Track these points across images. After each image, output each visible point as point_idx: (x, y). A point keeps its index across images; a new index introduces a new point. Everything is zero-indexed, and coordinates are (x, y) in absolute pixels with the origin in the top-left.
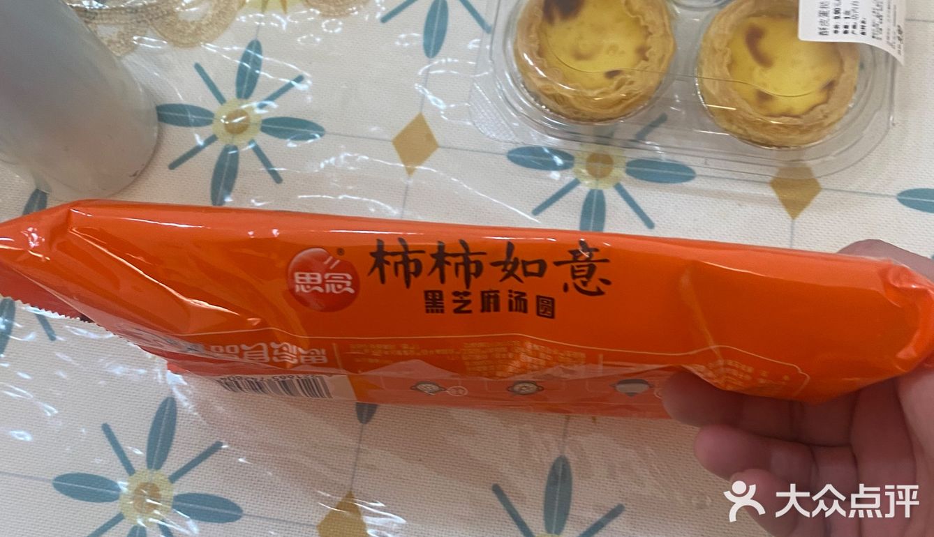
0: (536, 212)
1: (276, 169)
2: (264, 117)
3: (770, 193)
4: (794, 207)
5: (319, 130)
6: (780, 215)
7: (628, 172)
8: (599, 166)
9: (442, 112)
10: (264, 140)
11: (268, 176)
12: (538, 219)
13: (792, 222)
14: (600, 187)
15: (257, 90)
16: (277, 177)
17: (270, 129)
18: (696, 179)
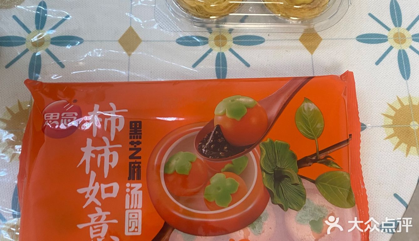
0: (194, 66)
1: (61, 61)
2: (52, 37)
3: (300, 44)
4: (311, 49)
5: (80, 40)
6: (306, 53)
7: (234, 43)
8: (221, 41)
9: (141, 25)
10: (52, 48)
11: (57, 65)
12: (195, 69)
13: (312, 56)
14: (222, 51)
15: (46, 24)
16: (62, 65)
17: (55, 42)
18: (266, 42)
